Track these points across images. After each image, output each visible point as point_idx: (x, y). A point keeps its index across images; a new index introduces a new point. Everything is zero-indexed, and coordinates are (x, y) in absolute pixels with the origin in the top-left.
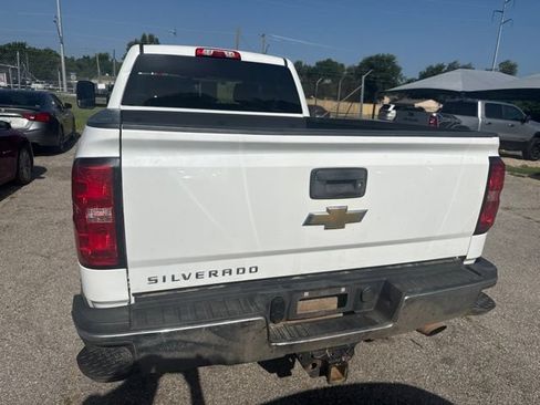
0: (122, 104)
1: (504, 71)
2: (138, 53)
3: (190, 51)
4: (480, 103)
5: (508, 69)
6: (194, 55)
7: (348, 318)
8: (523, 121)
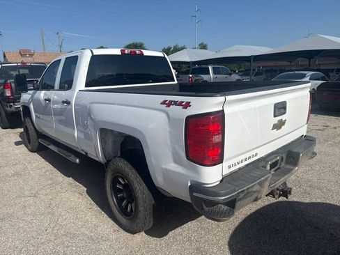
0: (86, 87)
1: (201, 48)
2: (91, 55)
3: (117, 52)
4: (210, 67)
5: (203, 47)
6: (120, 54)
7: (277, 172)
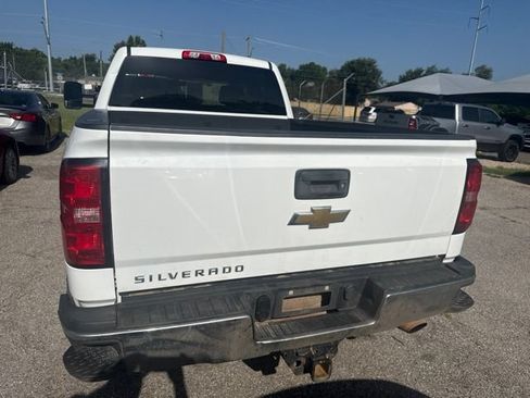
0: (110, 105)
1: (480, 76)
2: (126, 55)
3: (177, 54)
4: (457, 106)
5: (484, 73)
7: (332, 315)
8: (499, 124)
